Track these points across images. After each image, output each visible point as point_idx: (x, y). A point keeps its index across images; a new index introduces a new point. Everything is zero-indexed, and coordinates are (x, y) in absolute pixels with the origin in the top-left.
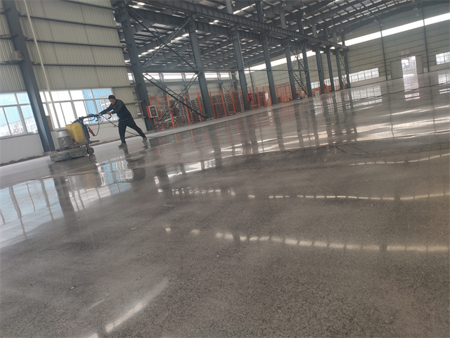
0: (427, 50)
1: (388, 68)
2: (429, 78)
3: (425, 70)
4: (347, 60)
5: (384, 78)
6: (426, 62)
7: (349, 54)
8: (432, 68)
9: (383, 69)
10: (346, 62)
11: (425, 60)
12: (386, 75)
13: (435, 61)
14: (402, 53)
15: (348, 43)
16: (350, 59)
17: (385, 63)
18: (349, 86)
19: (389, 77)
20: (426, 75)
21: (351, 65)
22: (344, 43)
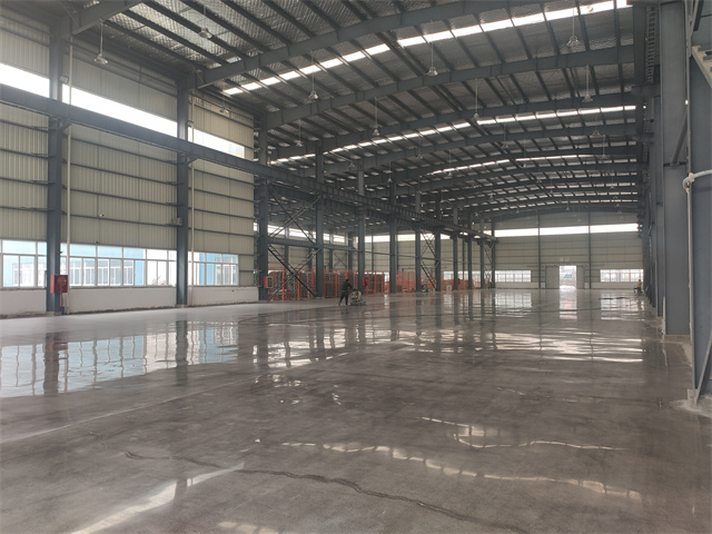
0: (590, 262)
1: (543, 274)
2: (591, 295)
3: (587, 285)
4: (495, 253)
5: (537, 285)
6: (588, 277)
7: (498, 247)
8: (594, 285)
9: (536, 274)
10: (493, 256)
11: (587, 273)
12: (540, 282)
13: (599, 277)
14: (561, 260)
15: (499, 233)
16: (498, 253)
17: (540, 266)
18: (493, 285)
19: (543, 285)
20: (587, 292)
21: (499, 260)
22: (493, 233)
